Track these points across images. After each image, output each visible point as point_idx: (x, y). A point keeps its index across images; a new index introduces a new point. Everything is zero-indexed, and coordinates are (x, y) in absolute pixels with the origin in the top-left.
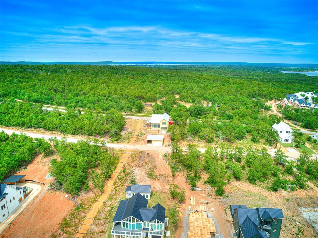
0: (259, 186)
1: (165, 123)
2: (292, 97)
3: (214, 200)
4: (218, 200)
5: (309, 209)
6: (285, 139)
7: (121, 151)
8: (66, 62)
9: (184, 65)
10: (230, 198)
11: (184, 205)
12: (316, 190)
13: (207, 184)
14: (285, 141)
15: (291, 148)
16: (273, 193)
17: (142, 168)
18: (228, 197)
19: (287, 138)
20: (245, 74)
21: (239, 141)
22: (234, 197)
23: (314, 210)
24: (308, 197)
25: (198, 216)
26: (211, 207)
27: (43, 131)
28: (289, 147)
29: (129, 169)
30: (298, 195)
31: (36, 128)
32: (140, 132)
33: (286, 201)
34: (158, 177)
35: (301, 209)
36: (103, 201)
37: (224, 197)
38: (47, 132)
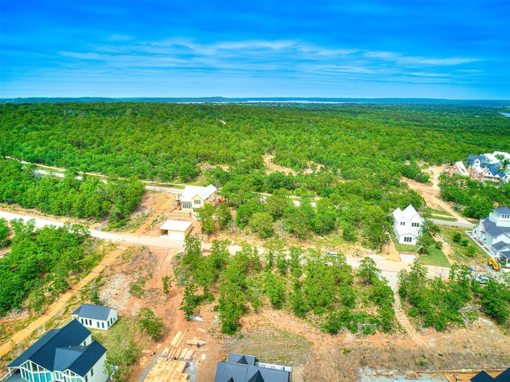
0: (310, 321)
1: (200, 201)
2: (477, 160)
3: (215, 341)
4: (222, 341)
5: (379, 371)
6: (405, 238)
7: (113, 245)
8: (151, 99)
10: (244, 341)
11: (159, 345)
12: (411, 335)
13: (218, 311)
14: (405, 241)
15: (411, 254)
16: (329, 336)
17: (129, 276)
18: (242, 337)
19: (410, 236)
20: (433, 118)
21: (320, 237)
22: (252, 338)
23: (387, 374)
24: (388, 348)
25: (168, 368)
26: (202, 352)
27: (18, 207)
28: (406, 253)
29: (107, 276)
30: (372, 344)
31: (9, 204)
32: (161, 215)
33: (344, 353)
34: (145, 293)
35: (364, 370)
36: (34, 329)
37: (234, 338)
38: (24, 209)
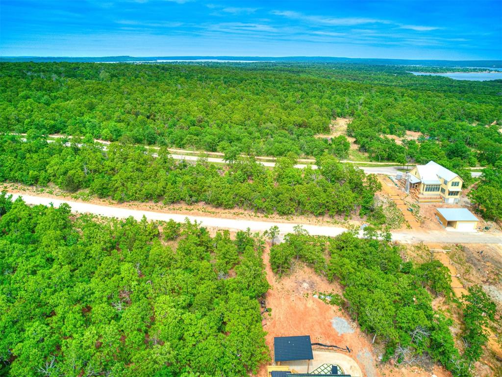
9: (252, 62)
